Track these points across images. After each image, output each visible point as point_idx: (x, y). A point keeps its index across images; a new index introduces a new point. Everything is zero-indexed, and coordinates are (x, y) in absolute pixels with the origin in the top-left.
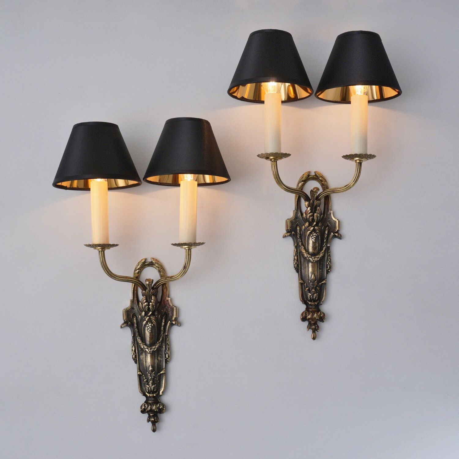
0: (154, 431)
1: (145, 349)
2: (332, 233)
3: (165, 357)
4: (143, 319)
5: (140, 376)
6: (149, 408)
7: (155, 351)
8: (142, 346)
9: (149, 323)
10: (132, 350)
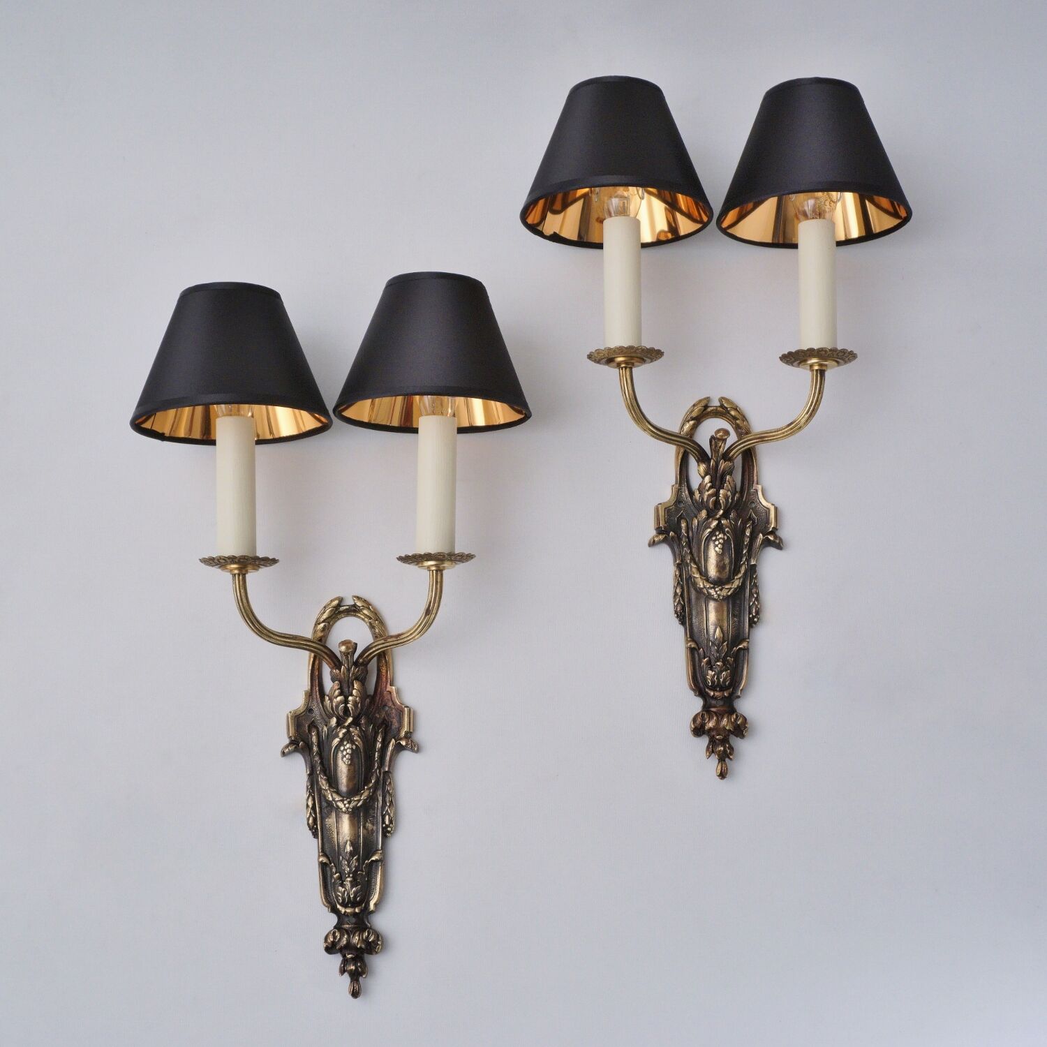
0: (355, 994)
1: (336, 802)
2: (761, 535)
3: (383, 822)
4: (332, 734)
5: (323, 866)
6: (344, 941)
7: (361, 806)
8: (330, 796)
9: (345, 743)
10: (308, 806)
